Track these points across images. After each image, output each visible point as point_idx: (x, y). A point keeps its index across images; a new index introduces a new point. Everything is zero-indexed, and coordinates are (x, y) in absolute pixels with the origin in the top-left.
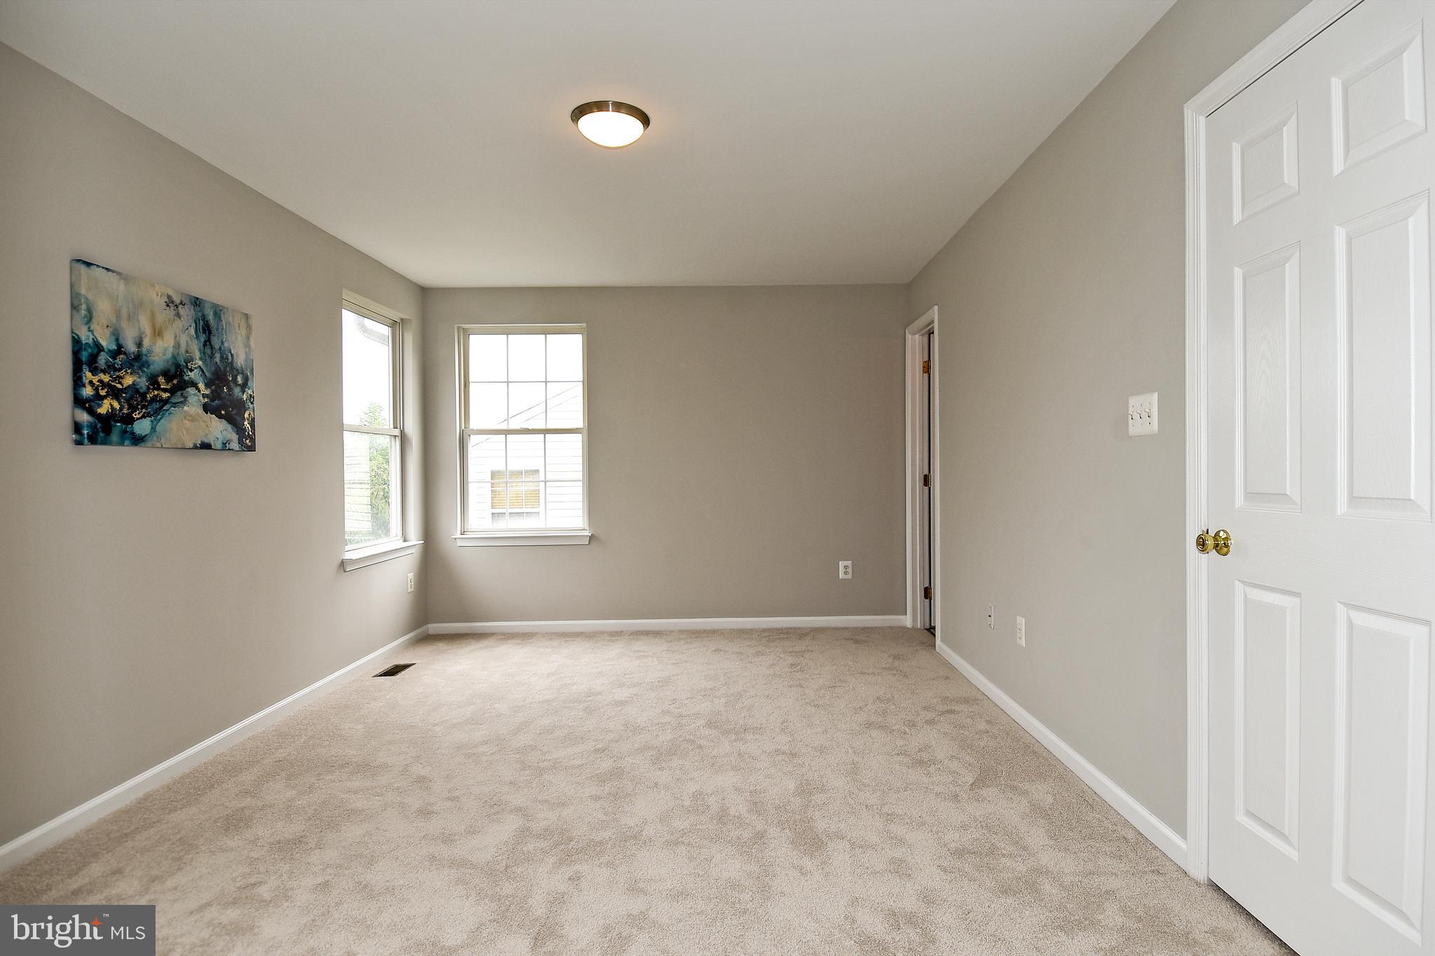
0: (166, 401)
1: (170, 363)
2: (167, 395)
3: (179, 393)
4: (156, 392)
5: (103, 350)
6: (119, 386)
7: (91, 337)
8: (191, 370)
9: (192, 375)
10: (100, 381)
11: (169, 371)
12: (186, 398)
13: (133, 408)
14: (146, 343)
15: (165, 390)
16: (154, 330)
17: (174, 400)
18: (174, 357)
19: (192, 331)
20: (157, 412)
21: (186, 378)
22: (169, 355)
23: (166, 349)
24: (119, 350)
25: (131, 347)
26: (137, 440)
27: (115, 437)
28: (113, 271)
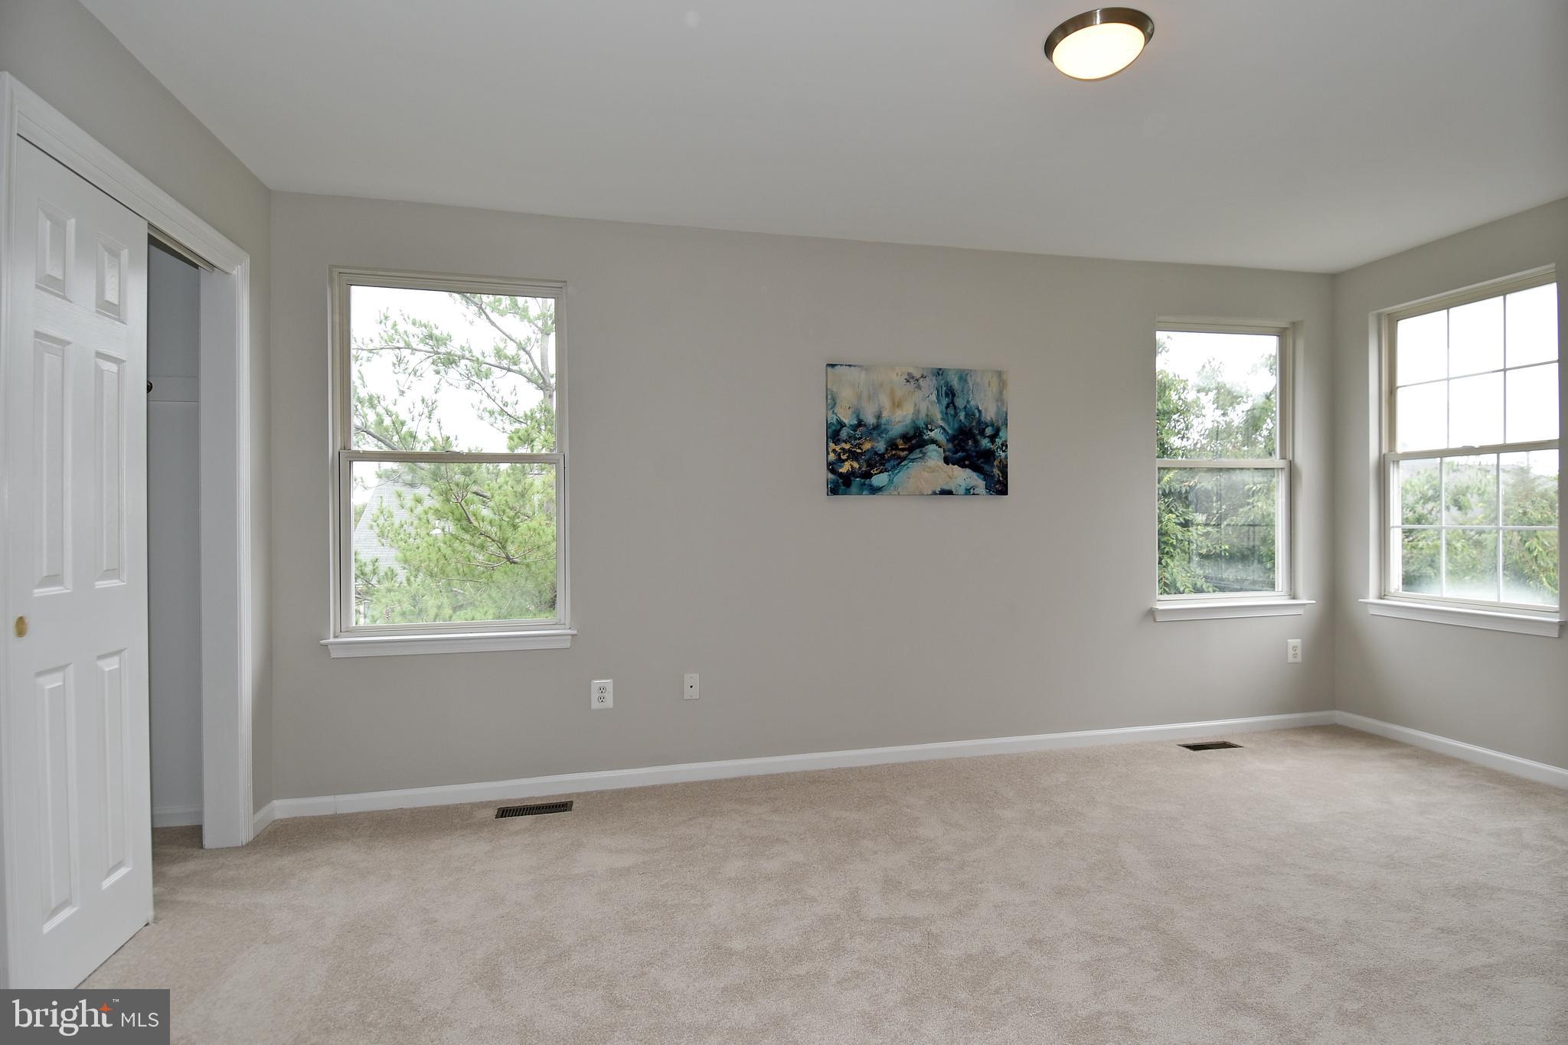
0: (904, 459)
1: (909, 426)
2: (906, 453)
3: (918, 450)
4: (894, 452)
5: (845, 426)
6: (859, 451)
7: (835, 417)
8: (931, 430)
9: (932, 434)
10: (843, 449)
11: (908, 433)
12: (924, 454)
13: (870, 466)
14: (885, 414)
15: (903, 450)
16: (894, 404)
17: (912, 456)
18: (913, 422)
19: (934, 397)
20: (894, 467)
21: (926, 437)
22: (908, 421)
23: (905, 417)
24: (860, 423)
25: (870, 420)
26: (875, 490)
27: (854, 488)
28: (855, 366)
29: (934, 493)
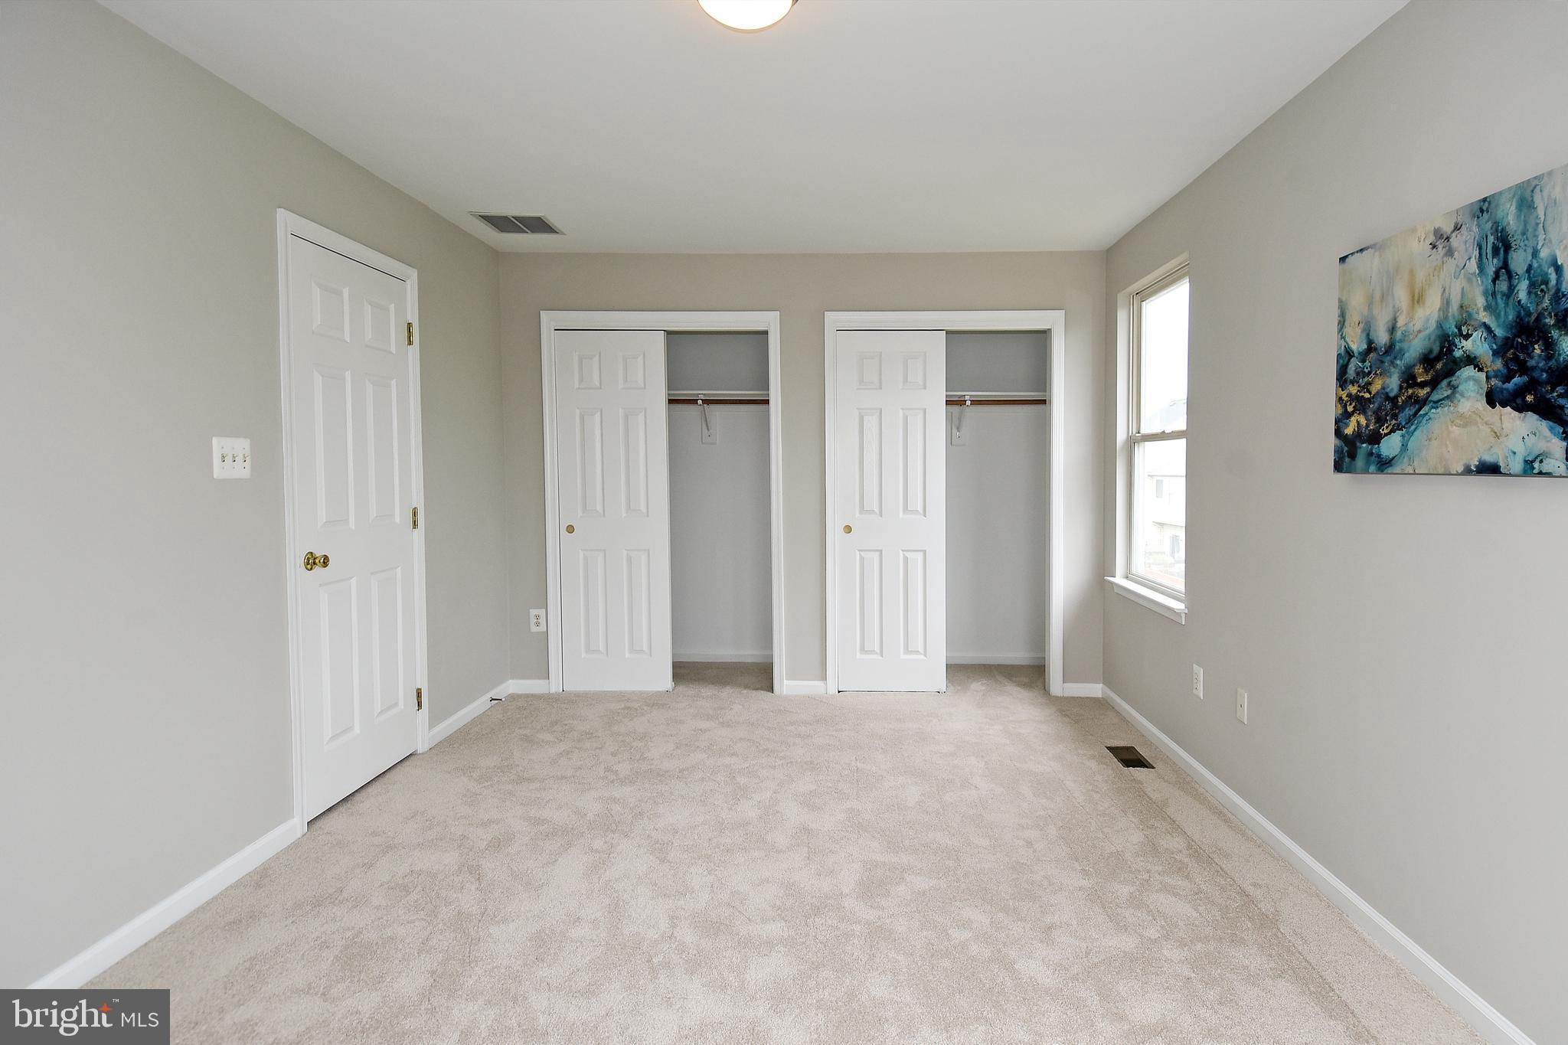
0: (1423, 402)
1: (1433, 338)
2: (1427, 390)
3: (1444, 383)
4: (1410, 391)
5: (1354, 355)
6: (1367, 395)
7: (1343, 342)
8: (1467, 337)
9: (1468, 345)
10: (1349, 395)
11: (1431, 351)
12: (1455, 388)
13: (1380, 421)
14: (1401, 322)
15: (1423, 385)
16: (1413, 301)
17: (1435, 397)
18: (1440, 326)
19: (1473, 265)
20: (1409, 421)
21: (1458, 354)
22: (1433, 325)
23: (1427, 320)
24: (1371, 348)
25: (1382, 338)
26: (1384, 464)
27: (1360, 462)
28: (1366, 249)
29: (1468, 471)
